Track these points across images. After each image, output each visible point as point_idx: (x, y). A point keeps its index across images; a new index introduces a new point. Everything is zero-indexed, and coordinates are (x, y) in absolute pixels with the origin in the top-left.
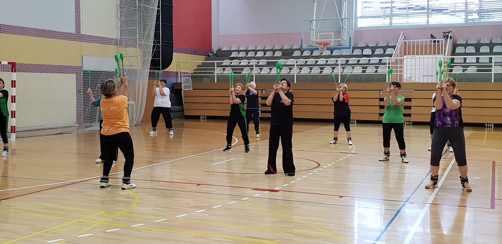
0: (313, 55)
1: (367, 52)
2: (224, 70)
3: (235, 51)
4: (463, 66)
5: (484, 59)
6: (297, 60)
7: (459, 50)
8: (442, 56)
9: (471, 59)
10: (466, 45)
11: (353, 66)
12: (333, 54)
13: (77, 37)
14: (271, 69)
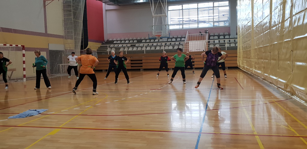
1: (174, 40)
2: (111, 49)
3: (115, 41)
4: (213, 44)
6: (144, 44)
7: (211, 38)
8: (205, 40)
9: (217, 41)
10: (214, 36)
11: (169, 45)
12: (160, 41)
14: (133, 48)
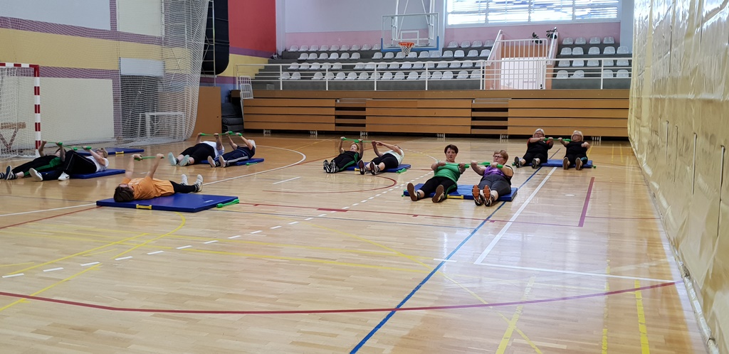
0: (397, 57)
1: (460, 54)
2: (291, 74)
3: (303, 52)
4: (569, 71)
5: (593, 62)
6: (377, 63)
7: (565, 51)
8: (545, 58)
9: (578, 62)
10: (572, 46)
11: (443, 70)
12: (420, 57)
13: (113, 34)
14: (347, 74)
